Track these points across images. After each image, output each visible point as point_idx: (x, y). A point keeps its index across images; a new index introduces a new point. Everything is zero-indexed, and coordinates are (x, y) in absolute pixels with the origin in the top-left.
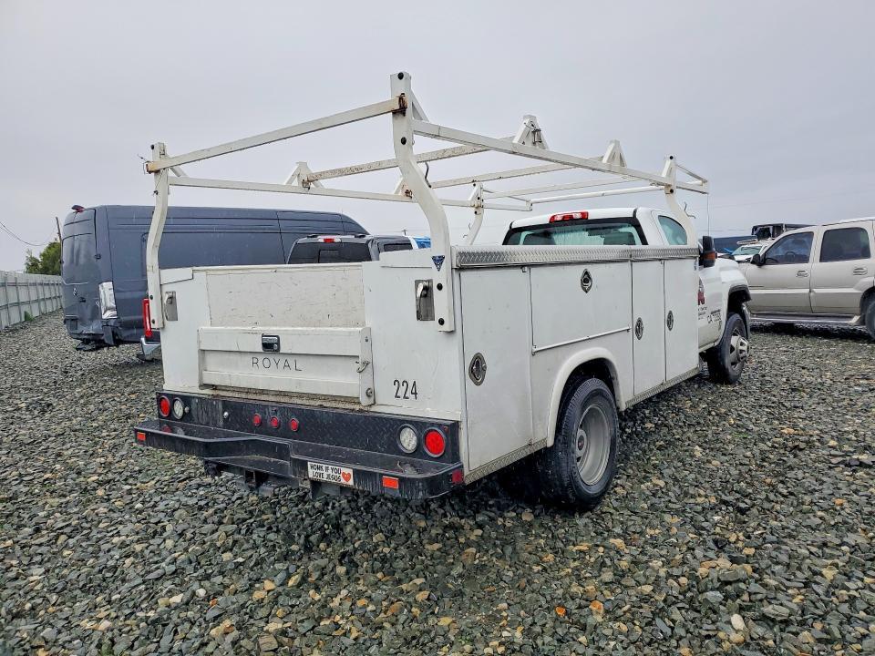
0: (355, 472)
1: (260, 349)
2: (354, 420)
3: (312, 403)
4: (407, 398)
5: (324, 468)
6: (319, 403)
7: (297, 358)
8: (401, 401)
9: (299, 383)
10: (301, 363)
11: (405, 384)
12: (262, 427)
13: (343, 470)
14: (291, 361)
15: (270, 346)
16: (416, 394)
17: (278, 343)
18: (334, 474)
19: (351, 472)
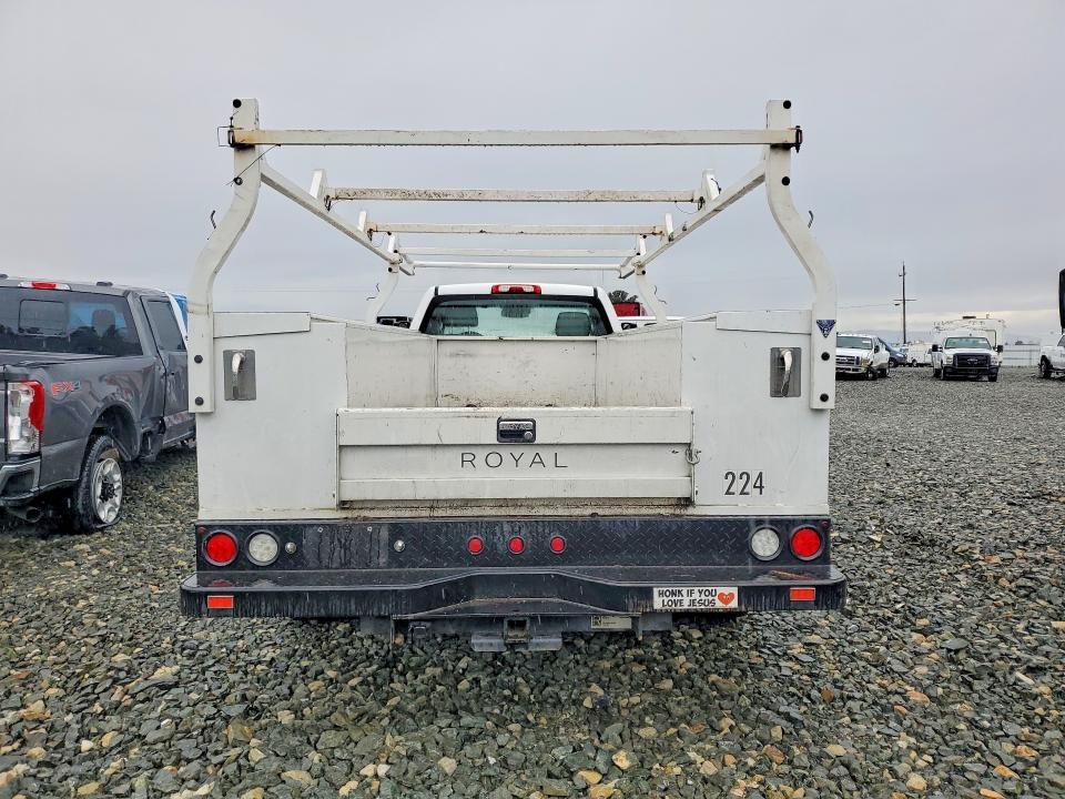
0: (741, 590)
1: (492, 438)
2: (674, 528)
3: (577, 512)
4: (747, 494)
5: (684, 592)
6: (588, 511)
7: (558, 450)
8: (737, 498)
9: (572, 484)
10: (565, 456)
11: (745, 477)
12: (490, 556)
13: (720, 590)
14: (547, 455)
15: (514, 435)
16: (761, 487)
17: (533, 431)
18: (703, 597)
19: (735, 591)
